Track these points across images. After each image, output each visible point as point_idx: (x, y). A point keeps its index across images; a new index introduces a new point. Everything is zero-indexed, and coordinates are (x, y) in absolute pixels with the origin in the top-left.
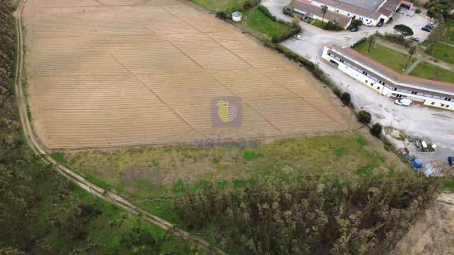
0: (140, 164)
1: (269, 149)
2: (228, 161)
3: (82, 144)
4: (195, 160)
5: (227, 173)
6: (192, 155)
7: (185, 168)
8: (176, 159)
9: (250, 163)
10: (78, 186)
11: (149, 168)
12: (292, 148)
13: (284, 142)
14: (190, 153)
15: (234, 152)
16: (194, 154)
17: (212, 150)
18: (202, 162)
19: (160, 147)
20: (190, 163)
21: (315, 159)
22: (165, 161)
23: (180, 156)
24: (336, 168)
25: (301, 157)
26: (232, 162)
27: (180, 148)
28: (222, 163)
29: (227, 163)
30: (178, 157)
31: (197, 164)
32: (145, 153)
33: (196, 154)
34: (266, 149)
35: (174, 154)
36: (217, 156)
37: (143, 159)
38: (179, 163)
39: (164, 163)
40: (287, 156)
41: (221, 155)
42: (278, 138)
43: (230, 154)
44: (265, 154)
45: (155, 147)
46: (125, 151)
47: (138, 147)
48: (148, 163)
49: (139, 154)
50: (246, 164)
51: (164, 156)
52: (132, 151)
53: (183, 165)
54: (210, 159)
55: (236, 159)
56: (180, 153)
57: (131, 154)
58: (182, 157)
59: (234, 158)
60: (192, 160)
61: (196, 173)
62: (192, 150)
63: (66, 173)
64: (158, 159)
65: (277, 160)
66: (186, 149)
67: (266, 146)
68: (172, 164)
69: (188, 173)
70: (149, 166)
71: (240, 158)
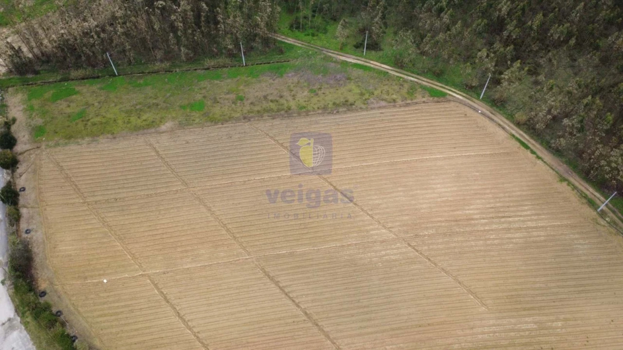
0: (332, 90)
1: (170, 116)
2: (225, 99)
3: (416, 110)
4: (265, 97)
5: (228, 86)
6: (271, 104)
7: (277, 89)
8: (290, 98)
9: (199, 97)
10: (391, 66)
11: (319, 87)
12: (139, 117)
13: (149, 125)
14: (273, 106)
15: (217, 110)
16: (268, 105)
17: (245, 111)
18: (257, 96)
19: (313, 111)
20: (272, 94)
21: (116, 106)
22: (303, 95)
23: (285, 102)
24: (96, 96)
25: (133, 108)
26: (220, 98)
27: (286, 112)
28: (232, 96)
29: (228, 96)
30: (287, 100)
31: (264, 94)
32: (331, 103)
33: (265, 105)
34: (174, 115)
35: (293, 104)
36: (238, 104)
37: (330, 96)
38: (285, 94)
39: (303, 92)
40: (149, 107)
41: (233, 105)
42: (153, 130)
43: (221, 107)
44: (177, 108)
45: (320, 111)
46: (356, 104)
47: (341, 110)
48: (322, 92)
49: (338, 102)
50: (204, 97)
51: (305, 101)
52: (348, 106)
53: (280, 91)
54: (247, 99)
55: (216, 101)
56: (286, 105)
57: (347, 101)
58: (282, 101)
59: (218, 102)
60: (270, 98)
61: (264, 85)
62: (271, 110)
63: (413, 77)
64: (312, 97)
65: (164, 102)
66: (279, 110)
67: (173, 118)
68: (293, 93)
69: (273, 83)
70: (320, 89)
71: (209, 103)
